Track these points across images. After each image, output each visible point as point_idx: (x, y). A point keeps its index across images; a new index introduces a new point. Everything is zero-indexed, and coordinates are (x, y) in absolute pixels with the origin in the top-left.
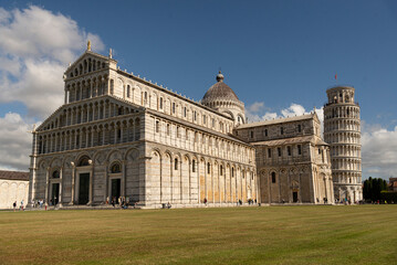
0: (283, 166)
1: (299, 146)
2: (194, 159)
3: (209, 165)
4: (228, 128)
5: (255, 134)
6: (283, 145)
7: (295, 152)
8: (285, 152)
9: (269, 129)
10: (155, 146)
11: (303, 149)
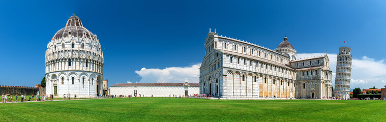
0: (308, 80)
1: (316, 71)
2: (255, 76)
3: (265, 78)
4: (286, 62)
5: (299, 64)
6: (309, 70)
7: (314, 74)
8: (310, 73)
9: (305, 62)
10: (229, 69)
11: (318, 72)
